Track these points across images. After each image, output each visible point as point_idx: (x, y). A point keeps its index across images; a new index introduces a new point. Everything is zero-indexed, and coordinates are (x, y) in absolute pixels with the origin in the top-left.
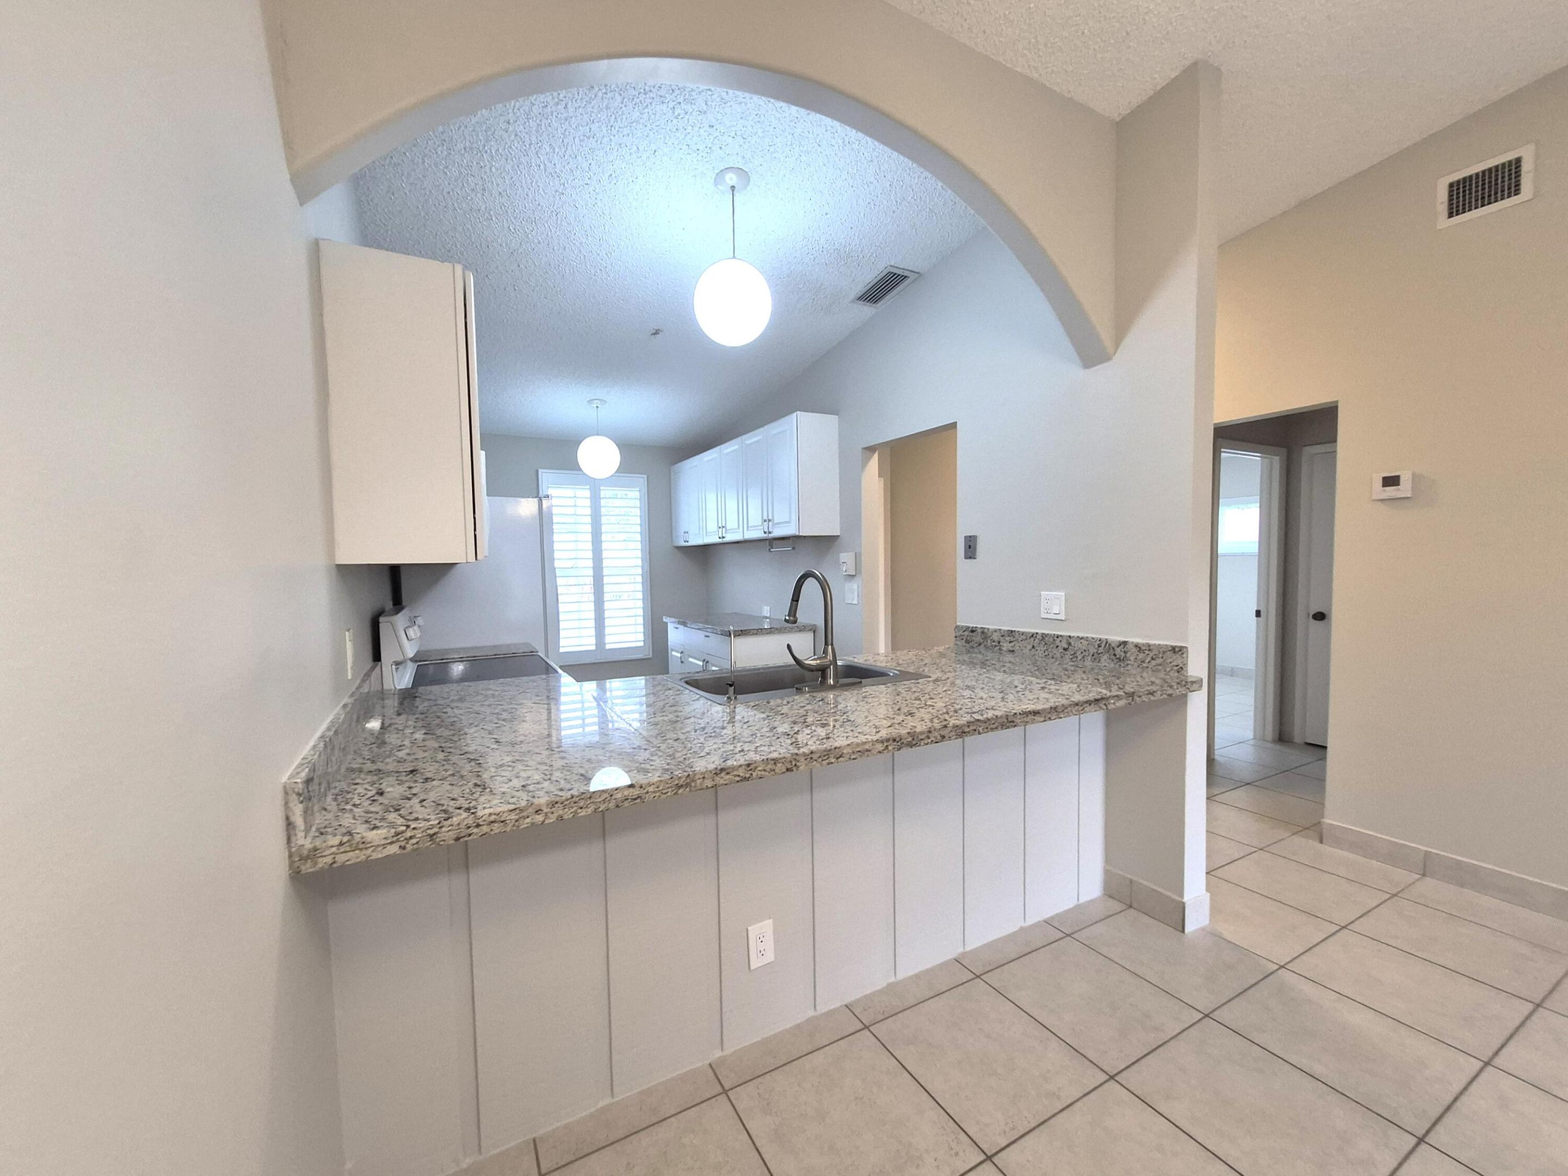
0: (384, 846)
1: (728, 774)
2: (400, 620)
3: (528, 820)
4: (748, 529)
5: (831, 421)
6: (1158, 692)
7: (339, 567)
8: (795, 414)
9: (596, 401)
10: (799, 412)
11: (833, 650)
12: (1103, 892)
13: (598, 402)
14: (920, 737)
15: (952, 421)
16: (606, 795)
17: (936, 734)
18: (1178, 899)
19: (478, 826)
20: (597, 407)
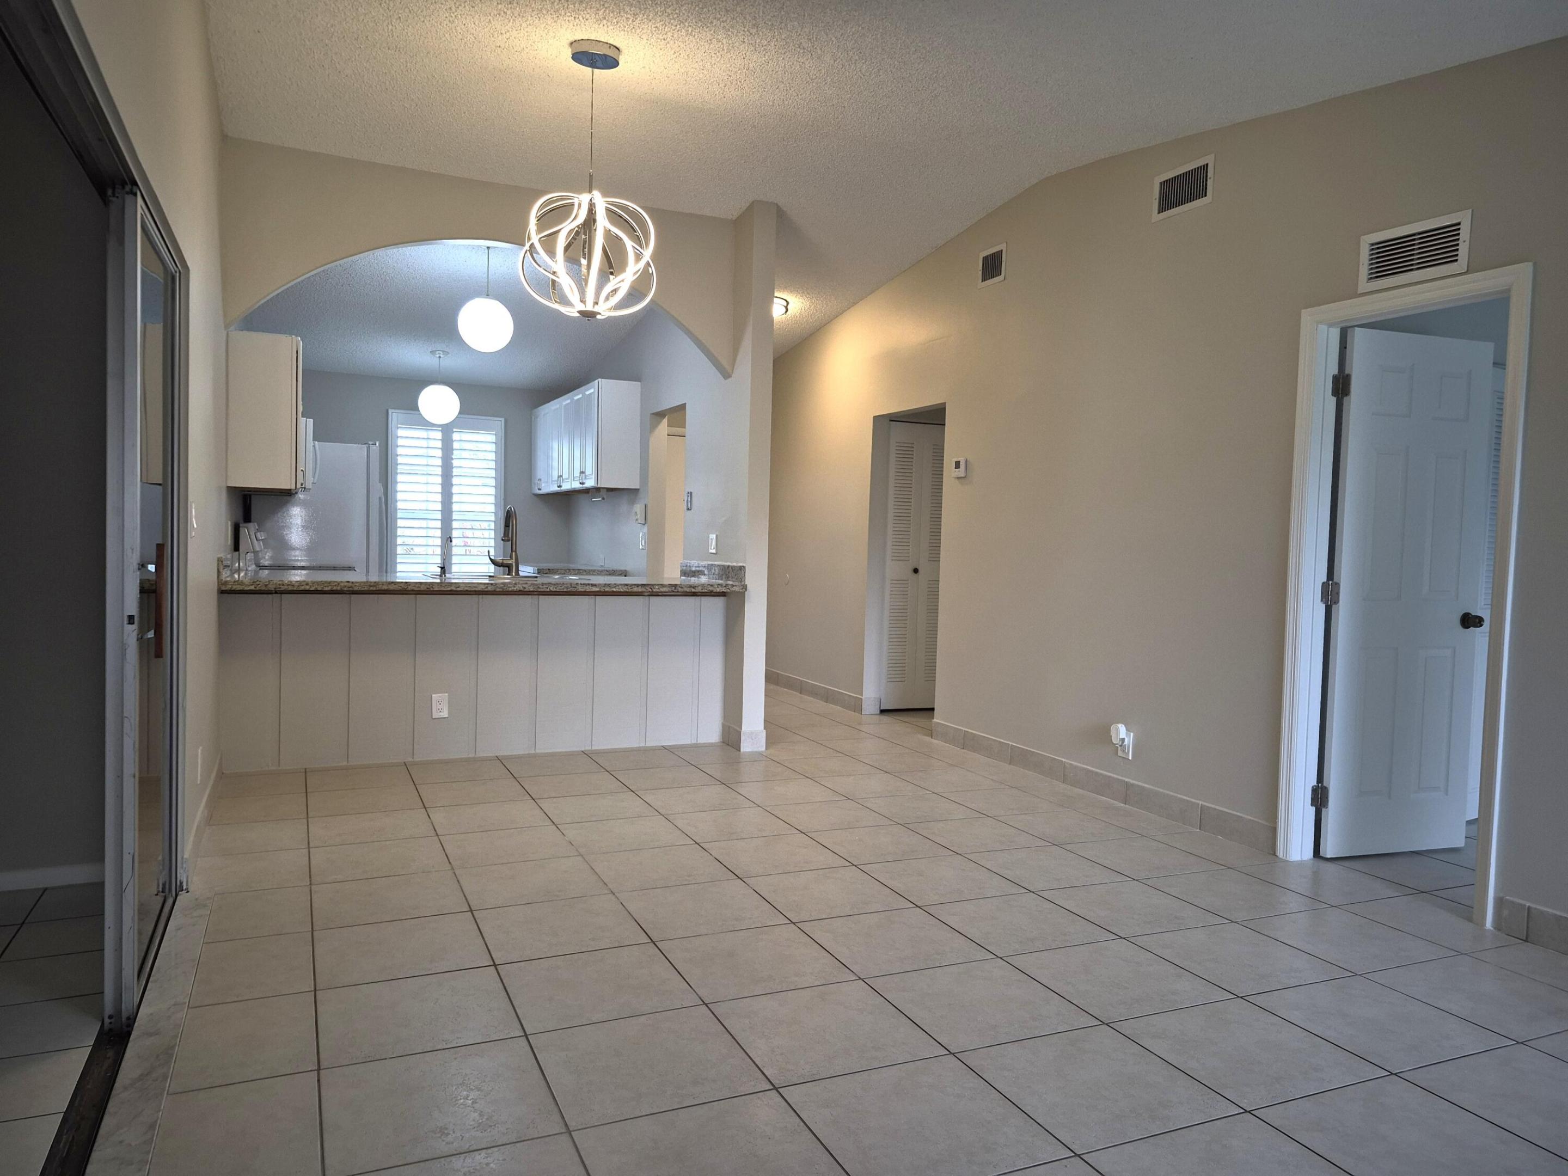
0: (249, 586)
1: (395, 585)
2: (253, 526)
3: (303, 587)
4: (574, 480)
5: (634, 386)
6: (699, 587)
7: (228, 487)
8: (596, 381)
9: (438, 352)
10: (600, 380)
11: (516, 555)
12: (721, 740)
13: (441, 352)
14: (509, 586)
15: (684, 403)
16: (336, 583)
17: (520, 586)
18: (738, 729)
19: (283, 585)
20: (440, 357)
